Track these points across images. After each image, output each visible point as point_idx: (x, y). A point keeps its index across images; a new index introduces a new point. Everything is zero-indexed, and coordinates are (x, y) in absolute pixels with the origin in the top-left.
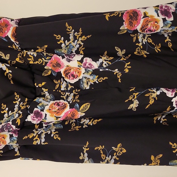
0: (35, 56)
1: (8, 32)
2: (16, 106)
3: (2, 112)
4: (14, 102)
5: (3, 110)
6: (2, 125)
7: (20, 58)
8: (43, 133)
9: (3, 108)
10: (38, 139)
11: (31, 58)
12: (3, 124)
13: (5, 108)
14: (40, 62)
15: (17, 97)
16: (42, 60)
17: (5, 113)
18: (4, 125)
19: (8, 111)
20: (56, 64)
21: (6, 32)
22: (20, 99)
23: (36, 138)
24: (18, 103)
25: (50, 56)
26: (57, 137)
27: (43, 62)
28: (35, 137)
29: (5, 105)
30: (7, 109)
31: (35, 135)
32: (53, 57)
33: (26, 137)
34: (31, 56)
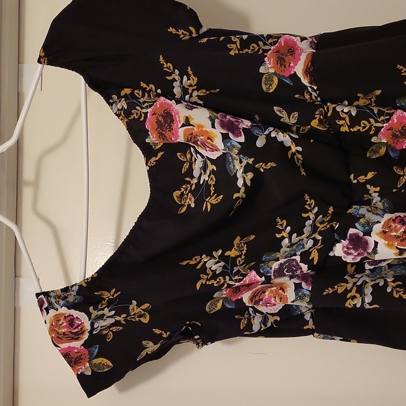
0: (354, 114)
1: (296, 64)
2: (309, 222)
3: (278, 236)
4: (304, 215)
5: (280, 231)
6: (279, 262)
7: (320, 119)
8: (366, 283)
9: (281, 228)
10: (358, 295)
11: (344, 119)
12: (282, 261)
13: (284, 226)
14: (364, 128)
15: (310, 205)
16: (369, 122)
17: (283, 238)
18: (285, 263)
19: (290, 234)
20: (400, 132)
21: (292, 64)
22: (316, 209)
23: (353, 293)
24: (312, 216)
25: (387, 114)
26: (401, 293)
27: (370, 128)
28: (350, 291)
29: (285, 222)
30: (289, 228)
31: (349, 286)
32: (395, 117)
33: (331, 291)
34: (345, 116)
